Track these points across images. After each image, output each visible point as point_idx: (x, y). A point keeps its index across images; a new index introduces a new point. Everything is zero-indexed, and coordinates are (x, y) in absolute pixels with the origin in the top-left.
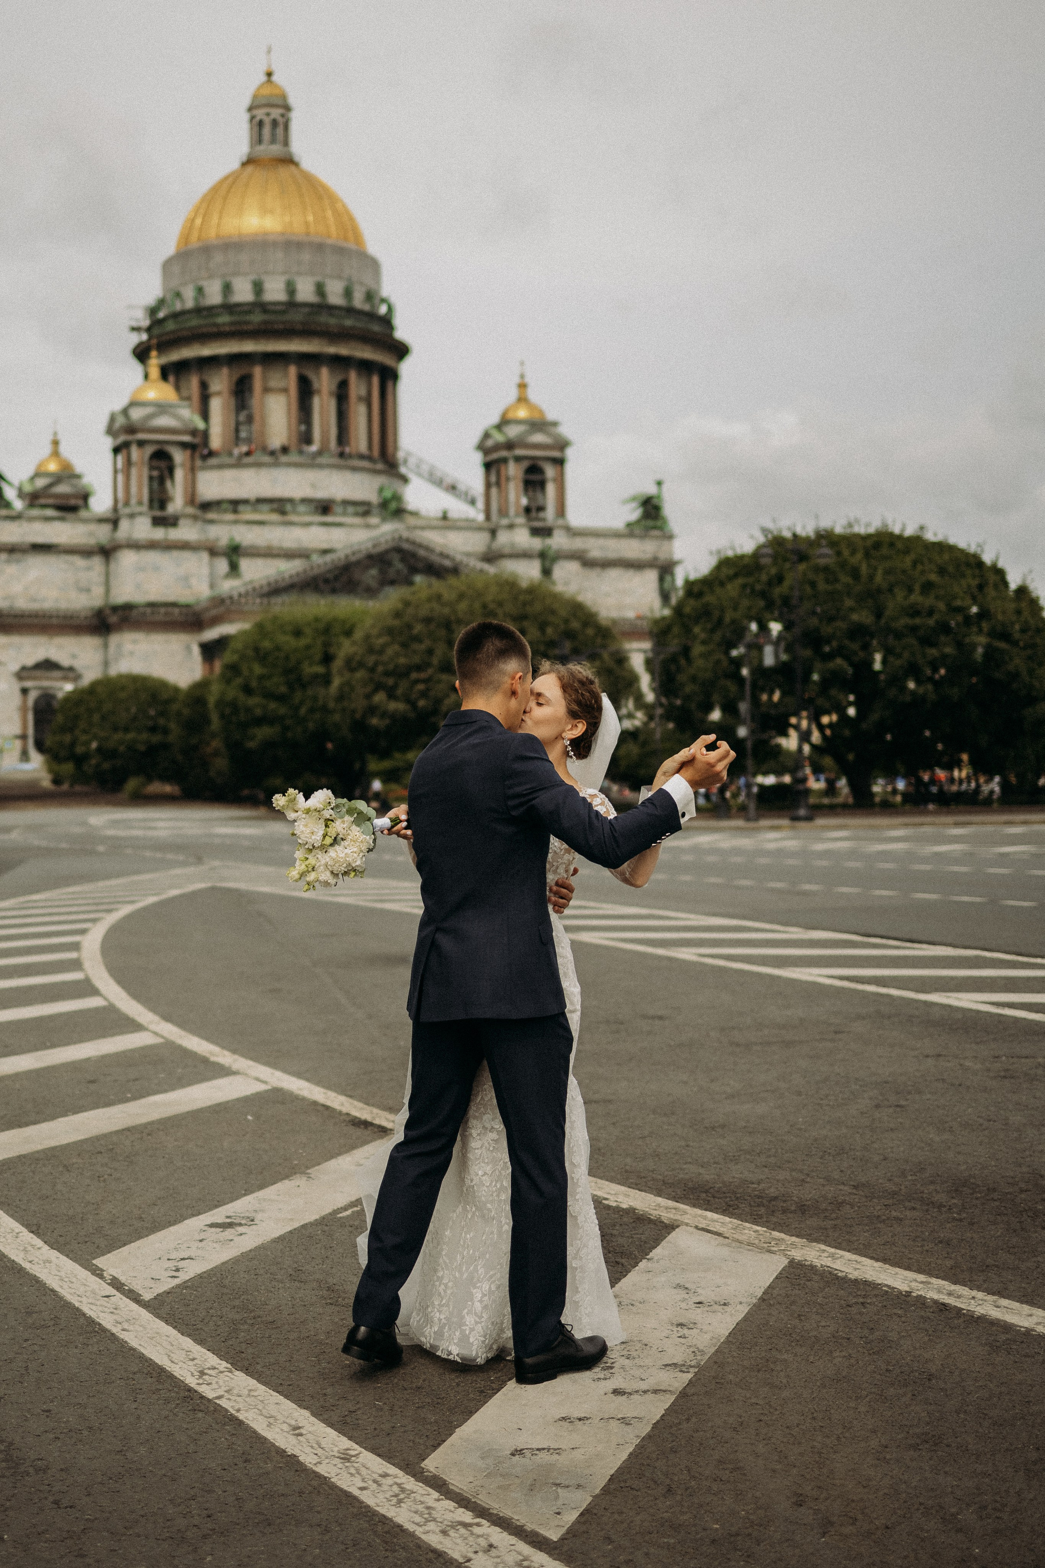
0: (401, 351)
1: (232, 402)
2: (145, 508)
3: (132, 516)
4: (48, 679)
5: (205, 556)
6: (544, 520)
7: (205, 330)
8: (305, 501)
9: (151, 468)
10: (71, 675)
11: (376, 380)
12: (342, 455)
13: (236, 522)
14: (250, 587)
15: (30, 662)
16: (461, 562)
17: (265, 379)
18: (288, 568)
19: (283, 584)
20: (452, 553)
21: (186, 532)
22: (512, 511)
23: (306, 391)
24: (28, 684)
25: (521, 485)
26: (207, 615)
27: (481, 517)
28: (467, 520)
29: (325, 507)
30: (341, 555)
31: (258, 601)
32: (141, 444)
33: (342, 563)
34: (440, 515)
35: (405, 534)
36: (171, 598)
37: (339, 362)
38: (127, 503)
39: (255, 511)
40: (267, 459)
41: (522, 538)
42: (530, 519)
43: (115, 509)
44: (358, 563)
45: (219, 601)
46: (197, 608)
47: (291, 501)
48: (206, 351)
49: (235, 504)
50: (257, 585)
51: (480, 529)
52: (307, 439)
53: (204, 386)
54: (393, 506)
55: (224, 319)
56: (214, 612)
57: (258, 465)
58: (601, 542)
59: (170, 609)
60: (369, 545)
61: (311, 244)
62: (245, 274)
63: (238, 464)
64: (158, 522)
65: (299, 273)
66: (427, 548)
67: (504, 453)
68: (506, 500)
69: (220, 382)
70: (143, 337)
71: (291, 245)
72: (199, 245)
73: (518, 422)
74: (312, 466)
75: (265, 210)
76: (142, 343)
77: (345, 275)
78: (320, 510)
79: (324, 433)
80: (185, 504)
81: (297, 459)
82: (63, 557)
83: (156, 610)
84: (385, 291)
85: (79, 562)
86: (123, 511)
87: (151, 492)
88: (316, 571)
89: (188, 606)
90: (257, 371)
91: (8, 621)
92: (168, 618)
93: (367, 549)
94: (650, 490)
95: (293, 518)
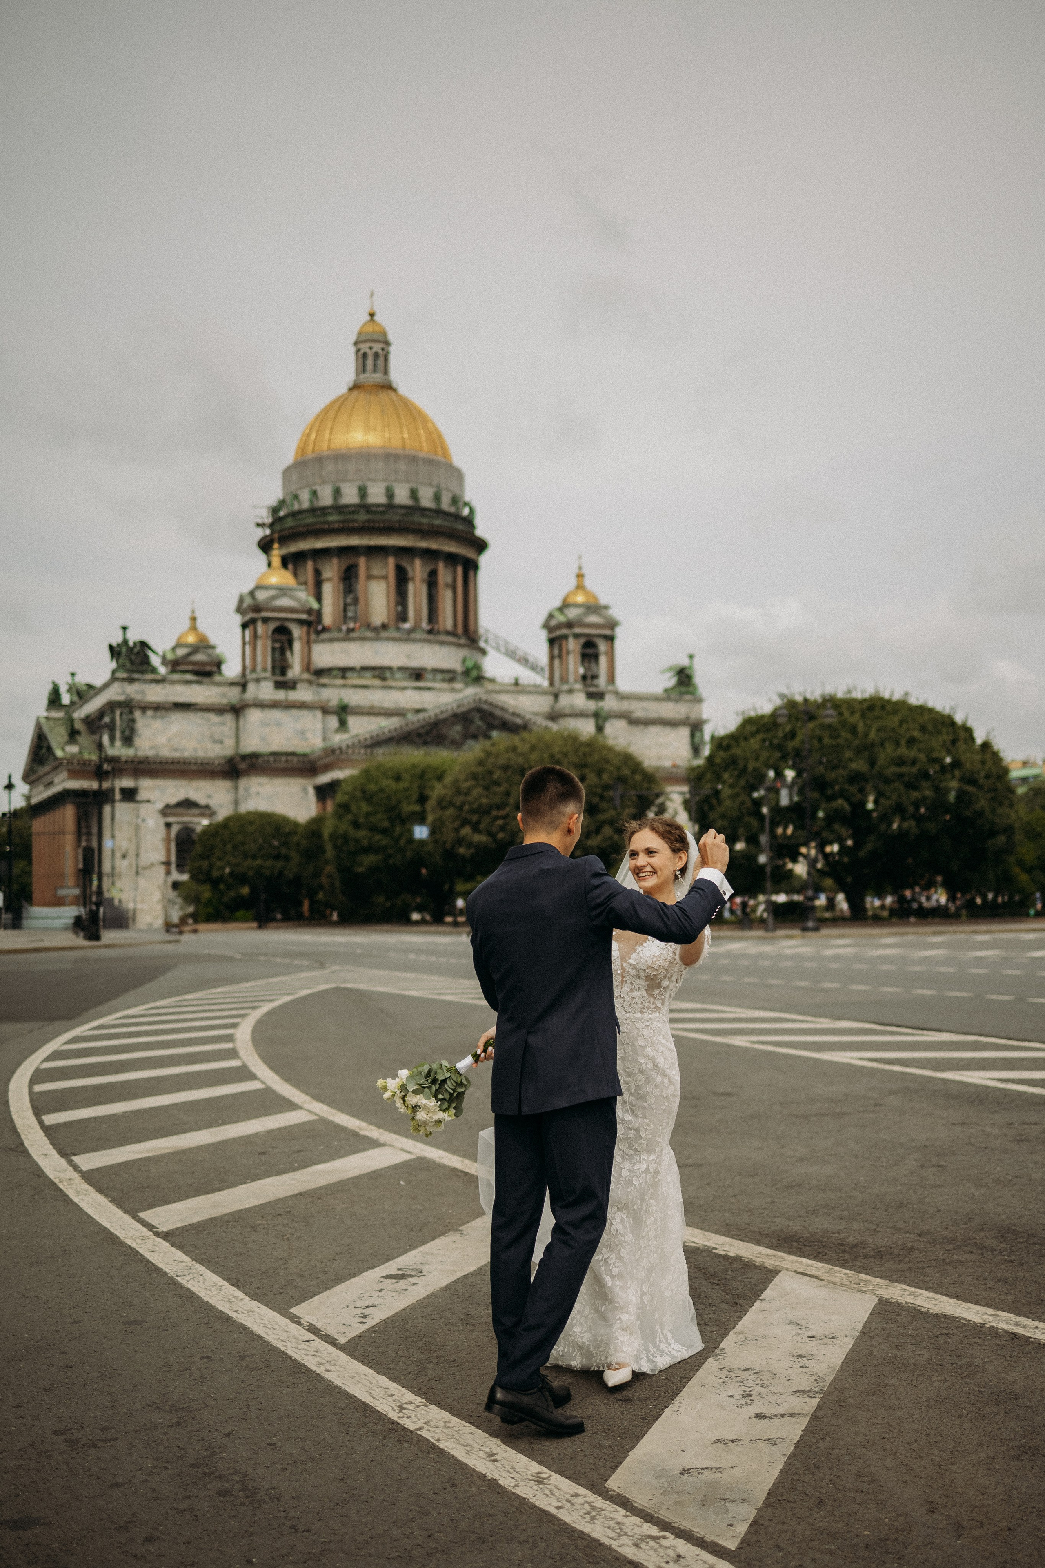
0: (481, 546)
1: (342, 586)
2: (268, 674)
3: (258, 680)
4: (188, 815)
5: (319, 714)
6: (598, 686)
7: (317, 527)
8: (400, 669)
9: (274, 641)
10: (208, 812)
11: (460, 570)
12: (431, 631)
13: (345, 686)
14: (356, 740)
15: (173, 801)
16: (530, 720)
17: (368, 568)
18: (388, 725)
19: (383, 738)
20: (522, 713)
21: (303, 694)
22: (572, 679)
23: (402, 579)
24: (171, 819)
25: (579, 657)
26: (321, 763)
27: (546, 683)
28: (535, 686)
29: (418, 674)
30: (432, 713)
31: (363, 751)
32: (266, 620)
33: (432, 720)
34: (513, 681)
35: (484, 697)
36: (291, 749)
37: (429, 555)
38: (254, 670)
39: (360, 677)
40: (369, 634)
41: (580, 701)
42: (585, 685)
43: (244, 675)
44: (445, 721)
45: (330, 751)
46: (312, 757)
47: (390, 669)
48: (320, 544)
49: (344, 671)
50: (362, 738)
51: (545, 693)
52: (403, 617)
53: (318, 573)
54: (474, 673)
55: (334, 518)
56: (326, 761)
57: (363, 639)
58: (645, 704)
59: (289, 758)
60: (455, 706)
61: (407, 457)
62: (353, 481)
63: (346, 639)
64: (280, 685)
65: (396, 481)
66: (501, 708)
67: (565, 631)
68: (567, 669)
69: (331, 570)
70: (268, 532)
71: (389, 457)
72: (313, 455)
73: (577, 605)
74: (407, 640)
75: (368, 428)
76: (265, 537)
77: (435, 483)
78: (414, 677)
79: (418, 613)
80: (303, 671)
81: (395, 634)
82: (200, 714)
83: (278, 758)
84: (468, 497)
85: (214, 718)
86: (249, 676)
87: (274, 661)
88: (411, 727)
89: (304, 755)
90: (363, 560)
91: (154, 767)
92: (288, 765)
93: (452, 709)
94: (684, 662)
95: (391, 683)
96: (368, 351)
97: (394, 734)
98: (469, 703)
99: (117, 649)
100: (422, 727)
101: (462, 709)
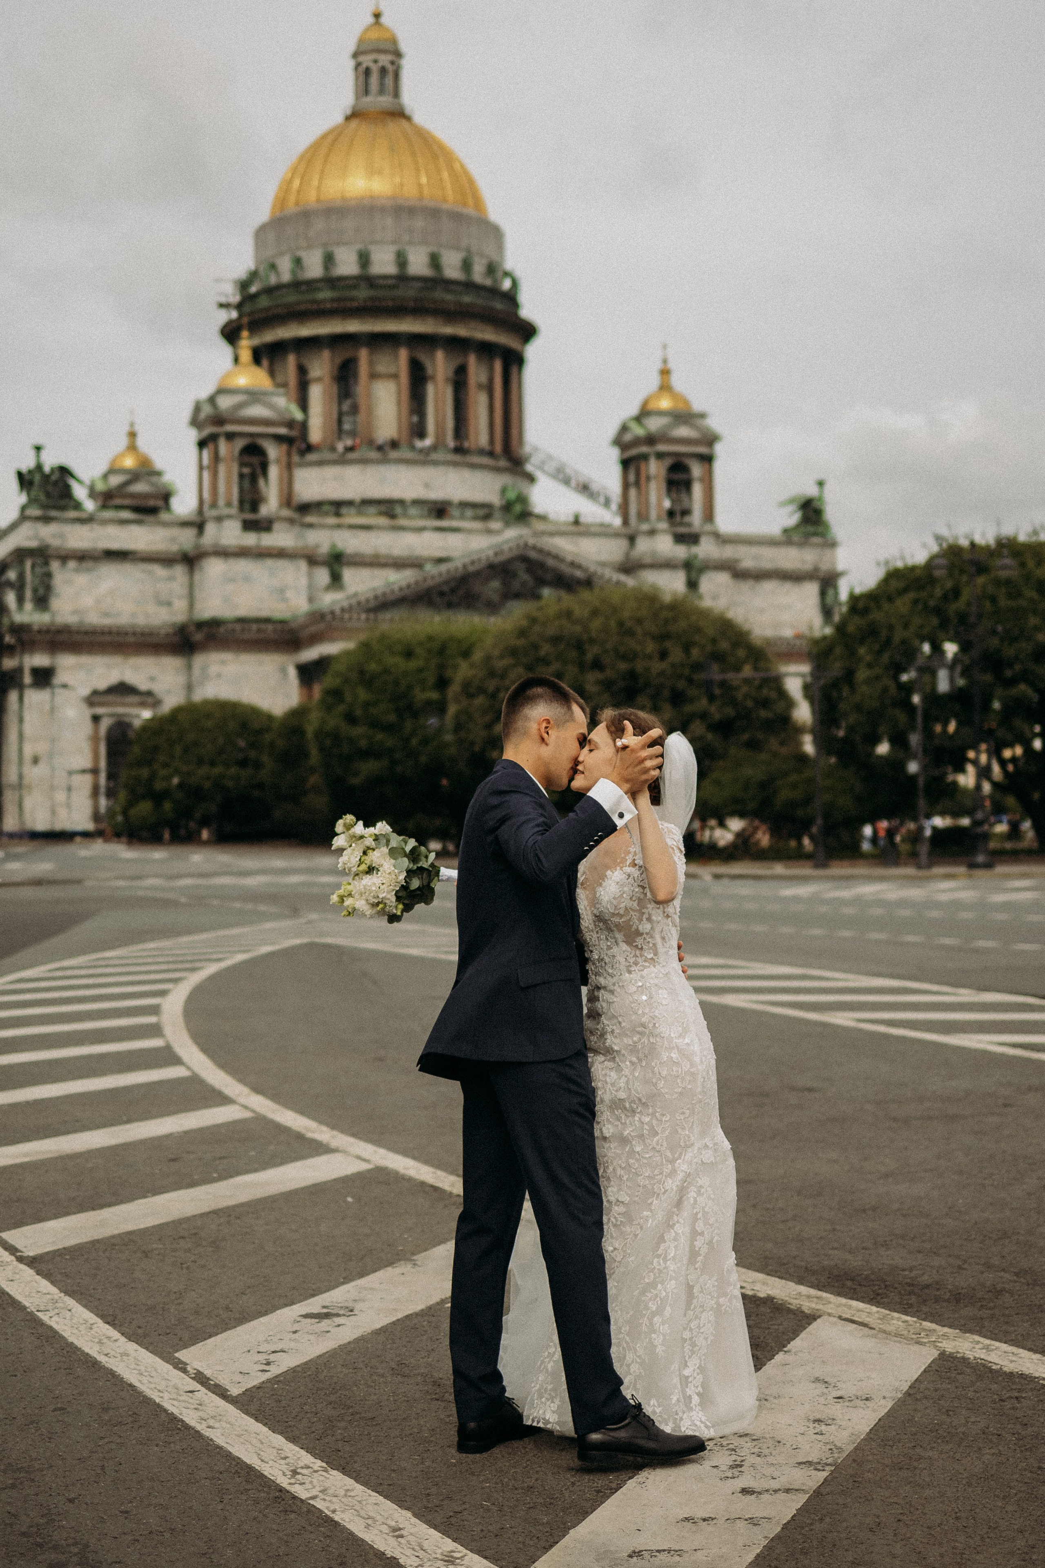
0: (527, 331)
1: (335, 389)
2: (234, 511)
3: (219, 519)
4: (123, 704)
5: (303, 565)
6: (690, 525)
7: (302, 307)
8: (417, 502)
9: (242, 464)
10: (150, 700)
11: (498, 365)
12: (459, 450)
13: (339, 526)
14: (354, 601)
15: (103, 685)
16: (595, 573)
17: (371, 363)
18: (398, 579)
19: (392, 597)
20: (584, 564)
21: (281, 537)
22: (654, 515)
23: (418, 378)
24: (100, 711)
25: (664, 486)
26: (305, 634)
27: (617, 522)
28: (602, 525)
29: (440, 510)
30: (458, 564)
31: (363, 616)
32: (230, 436)
33: (459, 574)
34: (571, 519)
35: (532, 541)
36: (264, 614)
37: (455, 344)
38: (214, 505)
39: (360, 513)
40: (374, 455)
41: (665, 545)
42: (672, 524)
43: (200, 511)
44: (477, 574)
45: (318, 616)
46: (293, 625)
47: (401, 502)
48: (305, 331)
49: (338, 506)
50: (362, 599)
51: (616, 535)
52: (420, 432)
53: (302, 371)
54: (518, 508)
55: (325, 294)
56: (313, 629)
57: (364, 461)
58: (755, 550)
59: (263, 626)
60: (490, 553)
61: (425, 210)
62: (350, 243)
63: (342, 461)
64: (250, 526)
65: (412, 243)
66: (556, 557)
67: (644, 449)
68: (648, 502)
69: (321, 367)
70: (234, 314)
71: (401, 210)
72: (297, 209)
73: (661, 413)
74: (425, 463)
75: (373, 169)
76: (231, 322)
77: (463, 245)
78: (434, 513)
79: (441, 427)
80: (281, 505)
81: (409, 455)
82: (140, 566)
83: (246, 626)
84: (509, 263)
85: (159, 571)
86: (209, 513)
87: (241, 490)
88: (430, 583)
89: (282, 622)
90: (363, 354)
91: (79, 638)
92: (260, 636)
93: (488, 558)
94: (811, 491)
95: (402, 522)
96: (372, 65)
97: (406, 592)
98: (510, 549)
99: (28, 478)
100: (446, 582)
101: (501, 558)
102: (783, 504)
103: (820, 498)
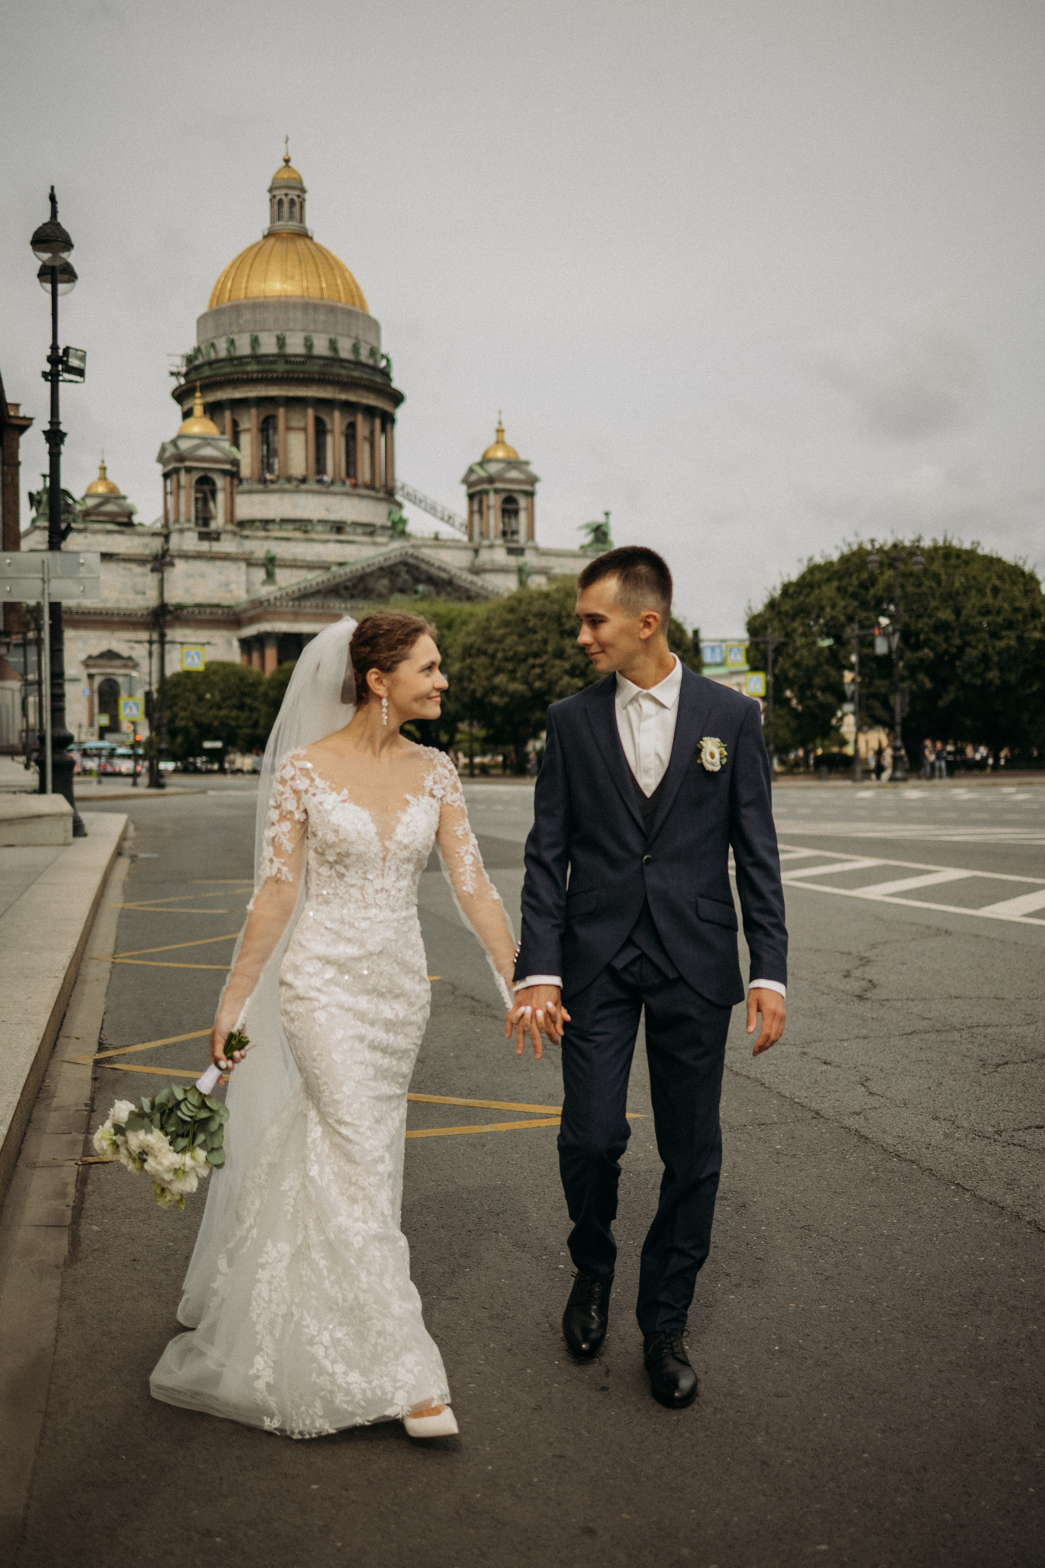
0: (397, 398)
1: (260, 437)
2: (192, 525)
3: (181, 531)
4: (111, 667)
5: (243, 566)
6: (517, 542)
7: (236, 377)
8: (320, 521)
9: (197, 491)
10: (131, 663)
11: (378, 423)
12: (350, 484)
13: (267, 538)
14: (283, 592)
15: (95, 652)
16: (455, 575)
17: (287, 420)
18: (314, 577)
19: (310, 590)
20: (448, 568)
21: (227, 545)
22: (492, 534)
23: (321, 431)
24: (93, 671)
25: (499, 513)
26: (245, 616)
27: (465, 538)
28: (453, 540)
29: (339, 528)
30: (359, 567)
31: (290, 603)
32: (189, 470)
33: (359, 574)
34: (433, 536)
35: (410, 551)
36: (215, 601)
37: (348, 407)
38: (177, 521)
39: (281, 529)
40: (289, 486)
41: (500, 556)
42: (506, 541)
43: (166, 525)
44: (371, 574)
45: (258, 603)
46: (238, 609)
47: (310, 521)
48: (238, 394)
49: (266, 523)
50: (290, 591)
51: (465, 548)
52: (322, 470)
53: (235, 424)
54: (400, 527)
55: (253, 367)
56: (252, 613)
57: (283, 491)
58: (561, 561)
59: (214, 610)
60: (381, 559)
61: (324, 306)
62: (269, 330)
63: (265, 490)
64: (204, 536)
65: (314, 331)
66: (428, 563)
67: (486, 486)
68: (488, 524)
69: (249, 421)
70: (182, 381)
71: (308, 307)
72: (229, 304)
73: (498, 461)
74: (326, 493)
75: (286, 276)
76: (181, 386)
77: (353, 334)
78: (334, 530)
79: (336, 466)
80: (226, 522)
81: (316, 487)
82: (122, 565)
83: (202, 610)
84: (384, 350)
85: (136, 569)
86: (173, 527)
87: (197, 511)
88: (338, 580)
89: (229, 607)
90: (281, 411)
91: (77, 617)
92: (213, 617)
93: (379, 562)
94: (600, 519)
95: (313, 536)
96: (283, 197)
97: (321, 586)
98: (396, 556)
99: (38, 497)
100: (349, 580)
101: (389, 563)
102: (580, 528)
103: (606, 525)
